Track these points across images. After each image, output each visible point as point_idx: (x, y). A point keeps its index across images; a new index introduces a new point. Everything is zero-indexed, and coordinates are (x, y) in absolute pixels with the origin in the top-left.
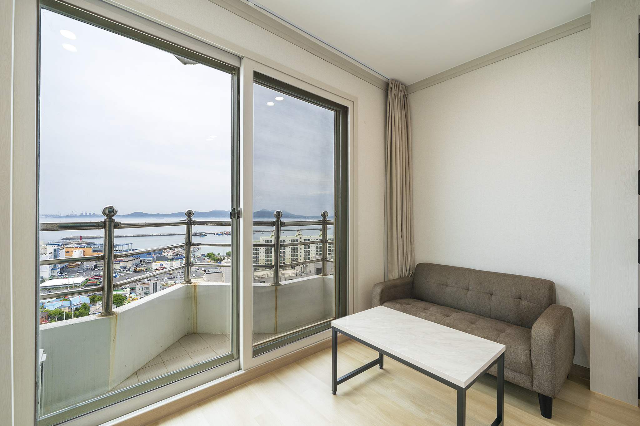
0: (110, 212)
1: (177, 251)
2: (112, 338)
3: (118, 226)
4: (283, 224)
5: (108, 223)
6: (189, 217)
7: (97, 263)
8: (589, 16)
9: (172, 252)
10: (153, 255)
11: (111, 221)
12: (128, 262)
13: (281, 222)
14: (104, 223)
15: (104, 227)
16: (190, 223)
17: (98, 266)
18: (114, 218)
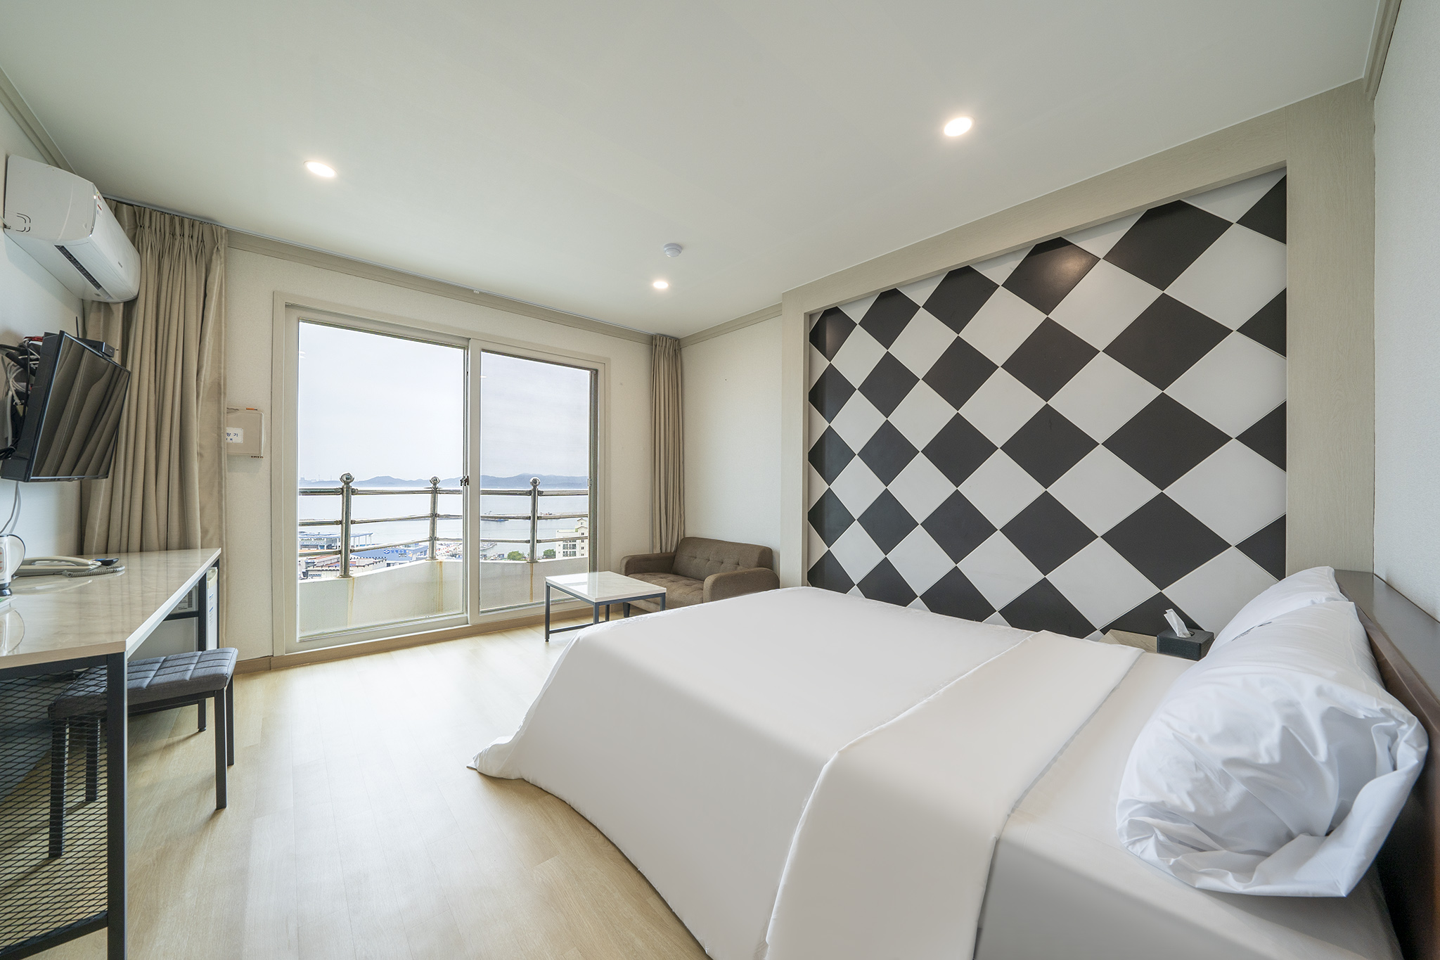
0: (348, 479)
1: (454, 548)
2: (350, 600)
3: (354, 492)
4: (541, 494)
5: (345, 490)
6: (435, 484)
7: (308, 569)
8: (780, 305)
9: (446, 550)
10: (410, 555)
11: (348, 488)
12: (364, 566)
13: (538, 491)
14: (342, 489)
15: (342, 493)
16: (435, 492)
17: (309, 573)
18: (350, 484)
